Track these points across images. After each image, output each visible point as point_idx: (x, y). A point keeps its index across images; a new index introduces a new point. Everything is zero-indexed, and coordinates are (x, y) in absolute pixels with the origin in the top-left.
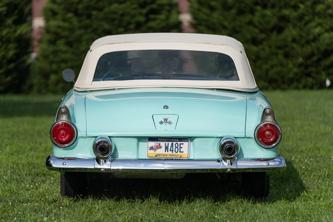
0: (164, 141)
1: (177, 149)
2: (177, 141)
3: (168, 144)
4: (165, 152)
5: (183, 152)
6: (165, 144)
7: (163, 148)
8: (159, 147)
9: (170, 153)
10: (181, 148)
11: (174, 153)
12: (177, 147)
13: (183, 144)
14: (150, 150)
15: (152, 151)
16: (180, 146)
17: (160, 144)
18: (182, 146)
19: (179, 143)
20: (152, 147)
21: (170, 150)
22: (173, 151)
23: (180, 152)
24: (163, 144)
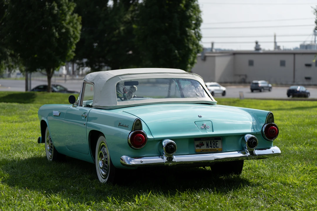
0: (205, 140)
1: (214, 145)
2: (214, 140)
3: (208, 142)
4: (207, 148)
5: (218, 147)
6: (206, 142)
7: (205, 145)
8: (202, 145)
9: (210, 148)
10: (216, 144)
11: (213, 148)
12: (214, 144)
13: (218, 141)
14: (197, 147)
15: (198, 148)
16: (216, 143)
17: (202, 142)
18: (217, 143)
19: (215, 141)
20: (198, 145)
21: (210, 147)
22: (212, 147)
23: (217, 147)
24: (205, 142)
